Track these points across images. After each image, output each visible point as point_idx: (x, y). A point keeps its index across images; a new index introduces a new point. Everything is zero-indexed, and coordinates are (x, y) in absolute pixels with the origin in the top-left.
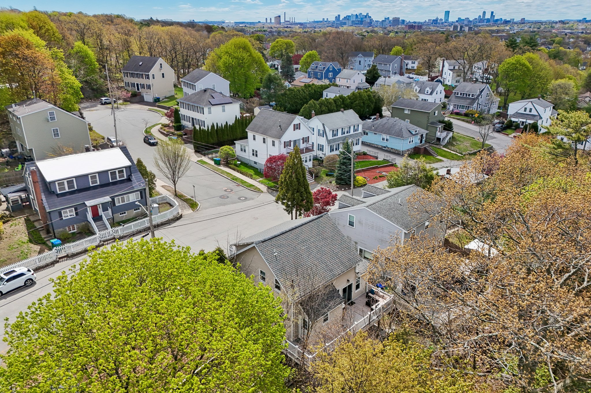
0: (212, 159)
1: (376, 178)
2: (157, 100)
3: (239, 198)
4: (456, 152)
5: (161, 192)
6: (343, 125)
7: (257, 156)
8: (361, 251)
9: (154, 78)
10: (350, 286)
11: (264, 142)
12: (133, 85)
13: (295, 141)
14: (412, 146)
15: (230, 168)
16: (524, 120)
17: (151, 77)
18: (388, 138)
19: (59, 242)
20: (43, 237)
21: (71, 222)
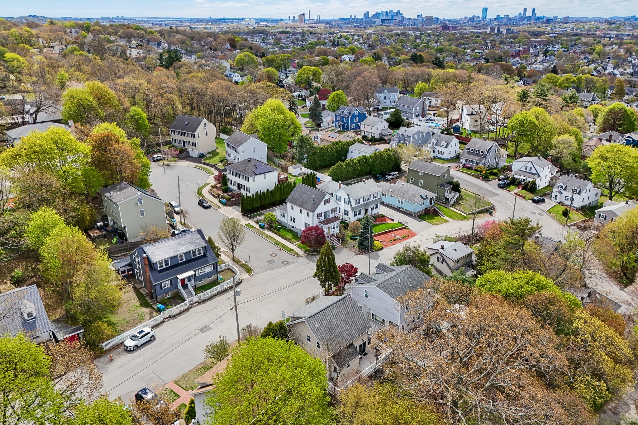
0: (257, 222)
1: (391, 241)
2: (202, 156)
3: (283, 263)
4: (461, 211)
5: (225, 261)
6: (364, 195)
7: (294, 222)
8: (373, 315)
9: (199, 137)
10: (364, 343)
11: (301, 212)
12: (180, 142)
13: (325, 213)
14: (423, 207)
15: (273, 232)
16: (525, 178)
17: (196, 136)
18: (403, 201)
19: (163, 307)
20: (149, 301)
21: (168, 290)
